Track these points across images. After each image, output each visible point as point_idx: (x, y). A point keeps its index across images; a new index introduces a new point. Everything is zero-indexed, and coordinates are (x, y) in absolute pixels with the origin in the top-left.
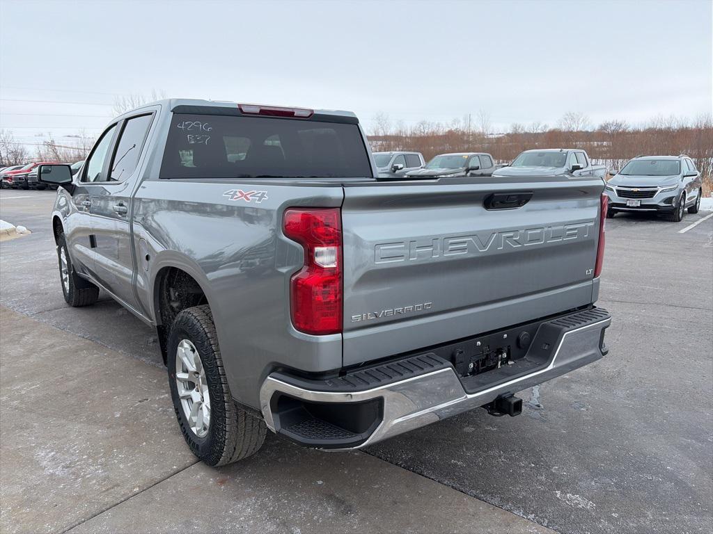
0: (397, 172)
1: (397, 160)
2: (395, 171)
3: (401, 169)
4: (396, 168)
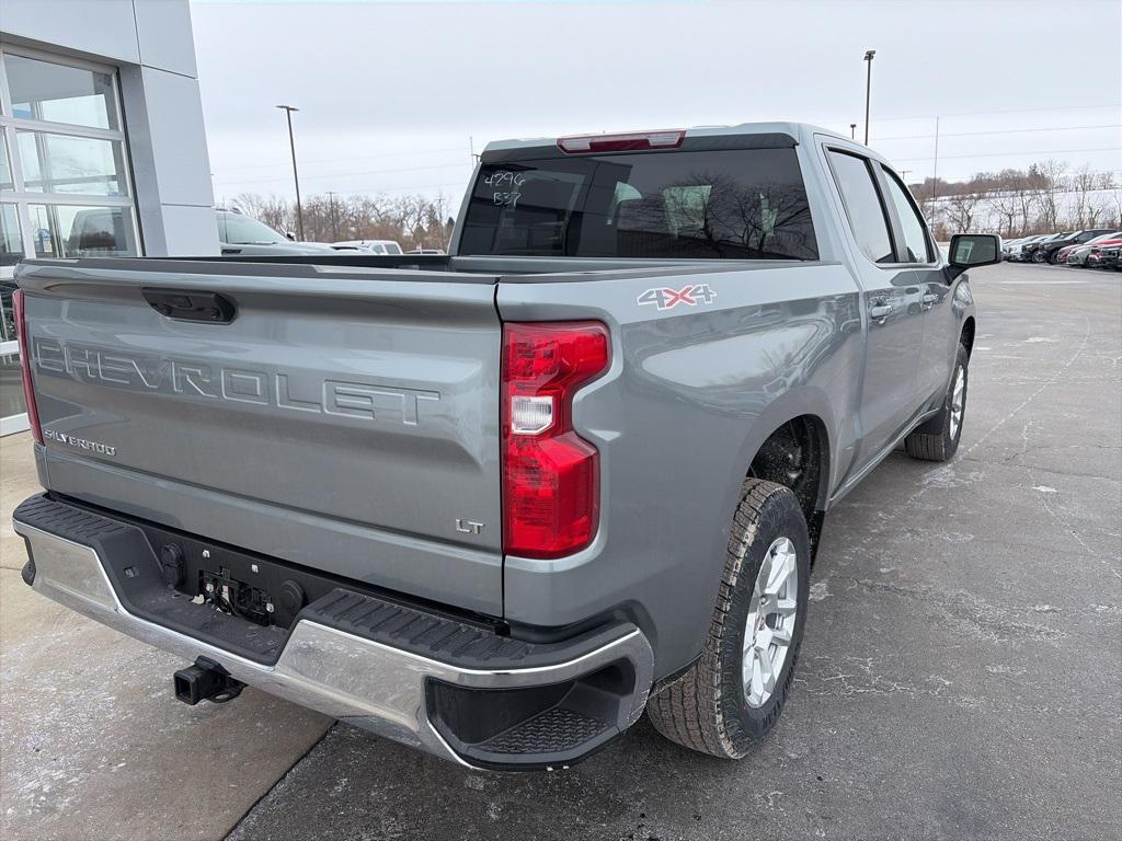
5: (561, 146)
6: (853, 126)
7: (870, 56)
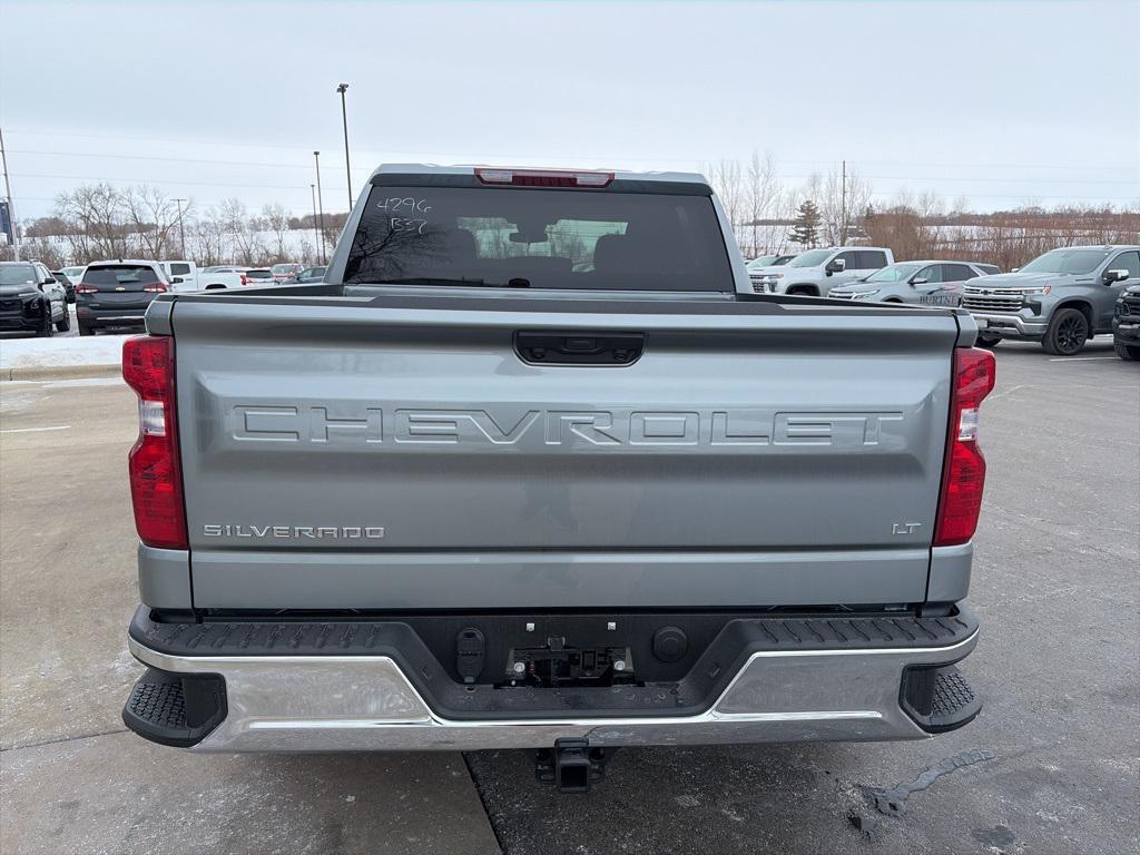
0: (1115, 284)
1: (1120, 260)
2: (1109, 284)
3: (1124, 278)
4: (1114, 278)
5: (479, 176)
6: (316, 153)
7: (342, 89)
